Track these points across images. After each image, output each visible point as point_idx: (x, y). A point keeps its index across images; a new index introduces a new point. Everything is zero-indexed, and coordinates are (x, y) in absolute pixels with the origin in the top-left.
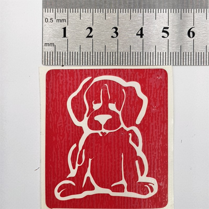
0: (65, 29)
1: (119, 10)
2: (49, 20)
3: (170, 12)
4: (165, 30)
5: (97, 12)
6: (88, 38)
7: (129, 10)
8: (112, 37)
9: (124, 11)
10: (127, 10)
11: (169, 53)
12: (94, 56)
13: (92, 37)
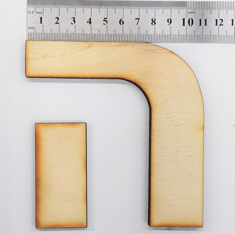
0: (41, 18)
1: (76, 6)
2: (31, 13)
3: (108, 8)
4: (105, 20)
5: (62, 8)
6: (56, 24)
7: (83, 7)
8: (72, 24)
9: (79, 7)
10: (81, 7)
11: (108, 35)
12: (60, 36)
13: (58, 23)
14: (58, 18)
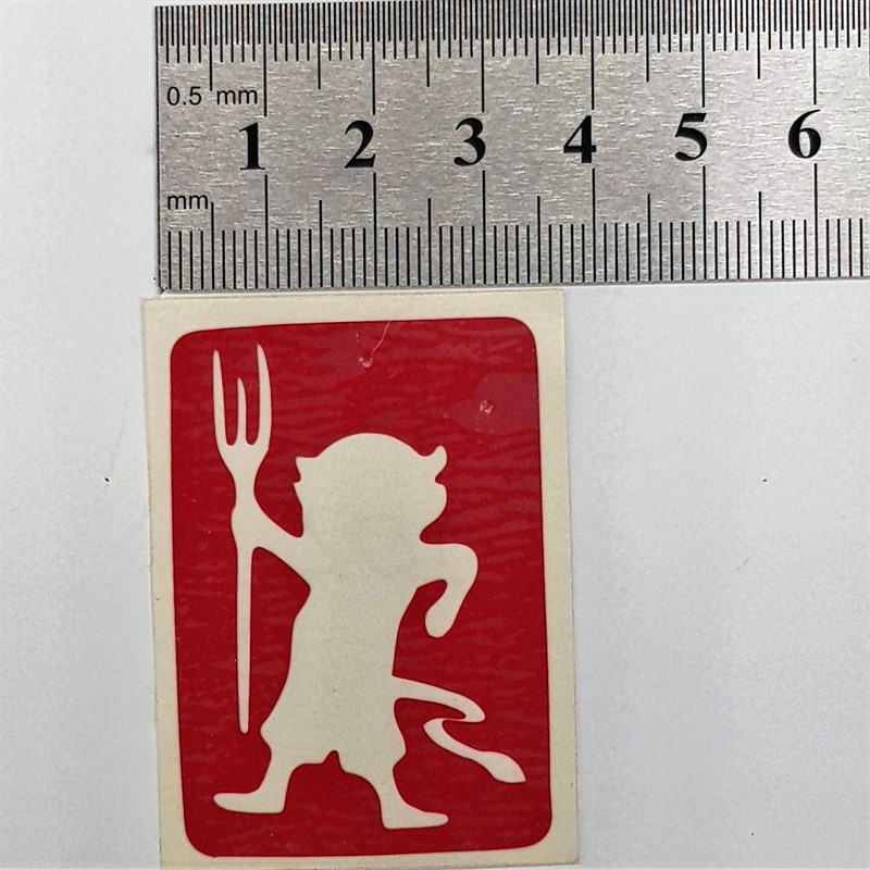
0: (252, 131)
1: (488, 42)
2: (184, 93)
5: (390, 55)
7: (532, 41)
8: (459, 161)
9: (510, 49)
10: (521, 42)
14: (366, 129)
